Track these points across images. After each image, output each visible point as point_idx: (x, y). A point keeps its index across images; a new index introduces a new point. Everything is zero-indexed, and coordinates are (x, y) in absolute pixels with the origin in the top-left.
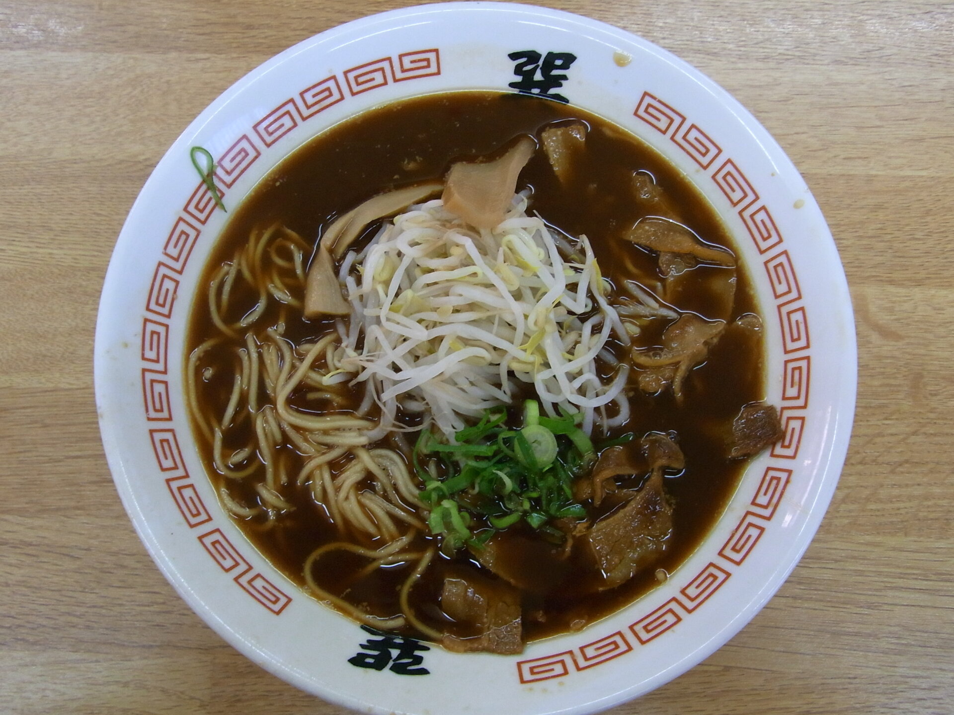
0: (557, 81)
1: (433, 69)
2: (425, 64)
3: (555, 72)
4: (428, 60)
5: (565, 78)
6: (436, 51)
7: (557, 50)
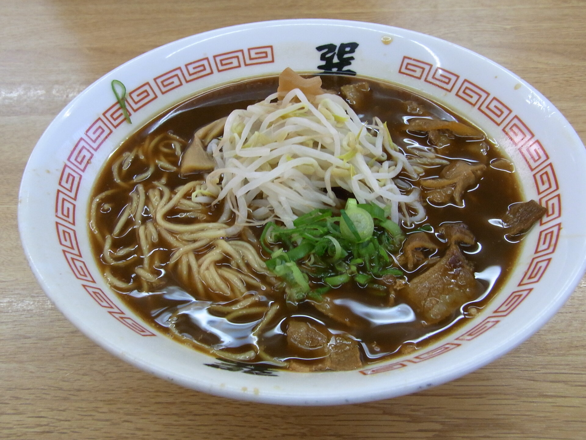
0: (348, 62)
1: (269, 58)
2: (264, 55)
3: (346, 56)
4: (266, 53)
5: (352, 58)
6: (271, 47)
7: (346, 42)
